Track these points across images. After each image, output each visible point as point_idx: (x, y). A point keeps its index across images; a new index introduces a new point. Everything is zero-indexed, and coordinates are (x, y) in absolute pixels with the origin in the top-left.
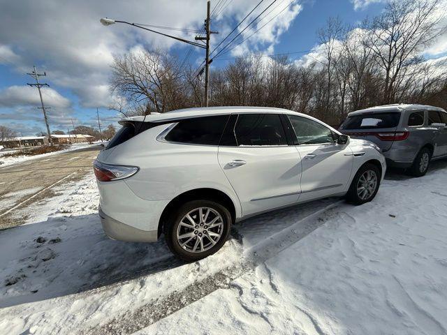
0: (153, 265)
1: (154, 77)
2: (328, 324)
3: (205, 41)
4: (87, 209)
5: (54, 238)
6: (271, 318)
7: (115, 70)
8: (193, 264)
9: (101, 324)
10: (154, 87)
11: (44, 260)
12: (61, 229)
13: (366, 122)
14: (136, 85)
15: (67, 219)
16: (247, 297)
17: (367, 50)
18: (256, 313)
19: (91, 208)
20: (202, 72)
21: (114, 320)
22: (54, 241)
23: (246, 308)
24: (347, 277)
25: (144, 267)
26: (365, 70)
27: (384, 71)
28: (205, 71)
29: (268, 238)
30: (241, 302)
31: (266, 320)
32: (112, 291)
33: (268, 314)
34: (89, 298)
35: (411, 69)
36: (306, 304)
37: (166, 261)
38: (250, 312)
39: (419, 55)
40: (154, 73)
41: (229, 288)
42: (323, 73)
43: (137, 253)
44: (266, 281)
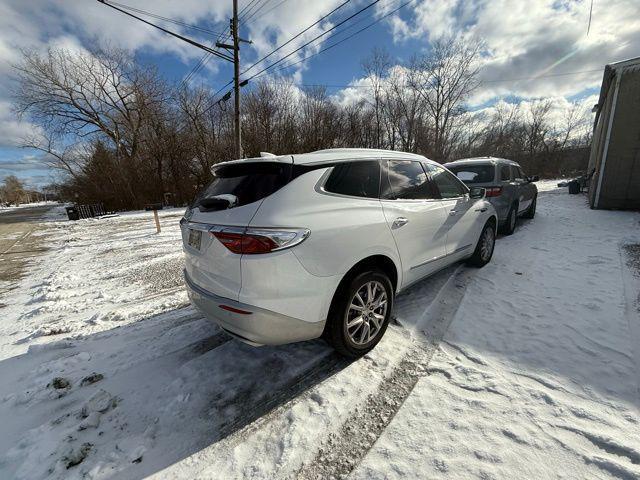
0: (307, 373)
1: (112, 95)
2: (551, 378)
3: (232, 51)
4: (98, 321)
5: (88, 374)
6: (499, 389)
7: (26, 75)
8: (362, 360)
9: (307, 462)
10: (114, 113)
11: (103, 412)
12: (80, 360)
13: (463, 176)
14: (77, 106)
15: (75, 343)
16: (457, 377)
17: (418, 93)
18: (480, 390)
19: (105, 319)
20: (227, 97)
21: (320, 452)
22: (91, 380)
23: (467, 388)
24: (532, 335)
25: (297, 380)
26: (416, 116)
27: (433, 119)
28: (233, 97)
29: (424, 314)
30: (456, 384)
31: (496, 392)
32: (279, 419)
33: (494, 386)
34: (253, 438)
35: (458, 120)
36: (518, 368)
37: (322, 364)
38: (475, 390)
39: (463, 104)
40: (112, 89)
41: (429, 374)
42: (370, 116)
43: (266, 364)
44: (461, 357)
